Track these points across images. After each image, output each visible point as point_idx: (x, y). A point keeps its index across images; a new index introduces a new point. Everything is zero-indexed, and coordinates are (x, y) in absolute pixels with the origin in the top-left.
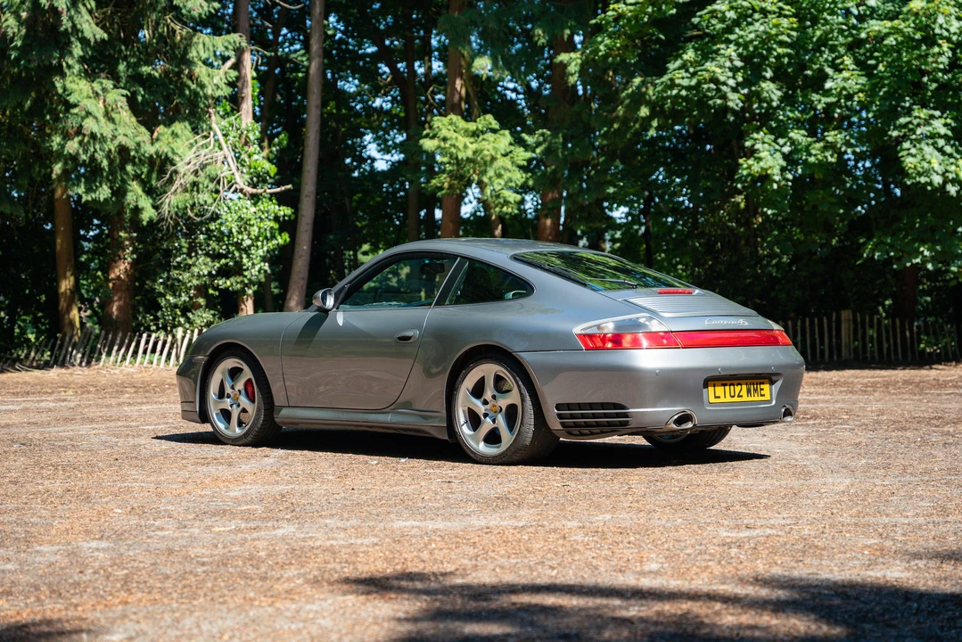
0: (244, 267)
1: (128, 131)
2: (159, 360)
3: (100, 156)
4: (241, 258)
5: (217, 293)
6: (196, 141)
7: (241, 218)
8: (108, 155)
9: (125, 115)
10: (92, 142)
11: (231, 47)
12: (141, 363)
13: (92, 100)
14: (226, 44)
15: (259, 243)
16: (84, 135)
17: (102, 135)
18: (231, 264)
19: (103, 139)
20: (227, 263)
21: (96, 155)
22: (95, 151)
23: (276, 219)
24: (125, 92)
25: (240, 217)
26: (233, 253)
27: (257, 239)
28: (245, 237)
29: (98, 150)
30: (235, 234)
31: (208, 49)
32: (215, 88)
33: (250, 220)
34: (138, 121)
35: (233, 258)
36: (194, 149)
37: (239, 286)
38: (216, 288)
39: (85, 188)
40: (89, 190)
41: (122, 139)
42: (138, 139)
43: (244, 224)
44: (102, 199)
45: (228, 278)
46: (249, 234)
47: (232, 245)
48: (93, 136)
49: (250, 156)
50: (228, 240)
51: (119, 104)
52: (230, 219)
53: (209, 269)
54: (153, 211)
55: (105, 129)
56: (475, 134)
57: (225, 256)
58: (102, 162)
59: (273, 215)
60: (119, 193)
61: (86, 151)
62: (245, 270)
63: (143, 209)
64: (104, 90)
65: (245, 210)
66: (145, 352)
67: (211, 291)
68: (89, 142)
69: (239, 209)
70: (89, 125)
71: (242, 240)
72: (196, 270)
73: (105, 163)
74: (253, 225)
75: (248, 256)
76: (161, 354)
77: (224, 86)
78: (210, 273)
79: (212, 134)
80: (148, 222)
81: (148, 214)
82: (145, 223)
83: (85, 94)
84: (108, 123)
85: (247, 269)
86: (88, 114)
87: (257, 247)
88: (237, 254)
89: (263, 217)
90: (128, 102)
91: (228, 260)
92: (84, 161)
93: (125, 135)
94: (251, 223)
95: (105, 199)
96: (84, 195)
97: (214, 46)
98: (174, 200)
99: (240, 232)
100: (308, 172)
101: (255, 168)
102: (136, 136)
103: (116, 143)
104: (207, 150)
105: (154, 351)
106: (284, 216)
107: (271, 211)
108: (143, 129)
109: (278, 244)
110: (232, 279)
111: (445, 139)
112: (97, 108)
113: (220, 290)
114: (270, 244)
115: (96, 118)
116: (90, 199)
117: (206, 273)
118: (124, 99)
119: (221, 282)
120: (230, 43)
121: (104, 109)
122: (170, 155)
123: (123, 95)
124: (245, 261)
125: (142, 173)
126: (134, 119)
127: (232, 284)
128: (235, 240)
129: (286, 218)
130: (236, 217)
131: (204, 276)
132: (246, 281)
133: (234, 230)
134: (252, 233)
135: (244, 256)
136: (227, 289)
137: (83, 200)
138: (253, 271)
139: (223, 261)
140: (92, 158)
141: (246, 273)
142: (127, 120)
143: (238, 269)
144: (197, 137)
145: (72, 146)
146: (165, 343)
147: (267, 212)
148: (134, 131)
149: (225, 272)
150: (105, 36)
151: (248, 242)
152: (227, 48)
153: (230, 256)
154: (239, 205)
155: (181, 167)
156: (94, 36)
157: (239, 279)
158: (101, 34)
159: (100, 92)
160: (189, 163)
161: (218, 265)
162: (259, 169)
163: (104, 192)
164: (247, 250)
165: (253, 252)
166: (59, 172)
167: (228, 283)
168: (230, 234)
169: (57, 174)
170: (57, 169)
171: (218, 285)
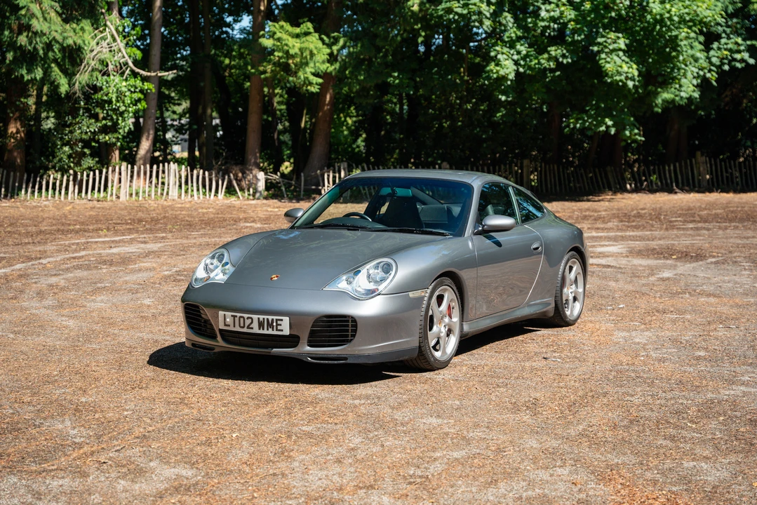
0: (119, 127)
1: (58, 28)
2: (60, 195)
3: (40, 47)
4: (118, 119)
5: (98, 145)
6: (95, 35)
7: (118, 91)
8: (44, 46)
9: (53, 15)
10: (33, 36)
15: (130, 109)
17: (41, 31)
18: (110, 124)
19: (43, 34)
20: (106, 125)
21: (37, 46)
22: (37, 43)
23: (141, 91)
26: (111, 116)
27: (128, 106)
28: (122, 104)
29: (39, 42)
30: (114, 102)
34: (62, 20)
35: (112, 119)
37: (113, 140)
38: (98, 142)
39: (27, 70)
40: (29, 71)
41: (55, 35)
42: (65, 34)
43: (121, 96)
44: (37, 78)
45: (106, 134)
46: (123, 102)
47: (111, 110)
48: (35, 32)
50: (108, 107)
53: (94, 128)
54: (68, 87)
55: (43, 26)
56: (298, 36)
57: (105, 119)
58: (39, 50)
59: (138, 89)
60: (47, 72)
61: (30, 44)
62: (120, 129)
63: (61, 85)
66: (47, 188)
67: (93, 144)
69: (115, 84)
70: (34, 24)
71: (119, 107)
73: (41, 52)
74: (126, 96)
75: (123, 119)
78: (94, 131)
79: (107, 29)
81: (64, 88)
82: (63, 96)
84: (45, 22)
86: (32, 14)
87: (129, 112)
88: (115, 117)
89: (132, 90)
91: (107, 121)
92: (29, 50)
93: (56, 31)
94: (125, 94)
95: (40, 78)
96: (25, 76)
98: (82, 78)
99: (118, 101)
100: (155, 55)
102: (63, 32)
103: (52, 36)
104: (105, 41)
105: (53, 187)
106: (146, 89)
107: (138, 85)
108: (66, 26)
109: (139, 109)
110: (110, 135)
111: (279, 40)
112: (37, 10)
113: (100, 143)
115: (37, 18)
116: (30, 78)
119: (101, 137)
121: (40, 11)
122: (82, 45)
124: (120, 122)
125: (58, 58)
126: (59, 19)
127: (110, 138)
128: (114, 106)
129: (148, 91)
131: (90, 132)
132: (119, 137)
133: (113, 99)
134: (126, 101)
135: (120, 118)
136: (106, 142)
137: (26, 79)
138: (124, 129)
139: (104, 122)
140: (35, 48)
141: (121, 131)
143: (114, 128)
144: (96, 32)
145: (23, 40)
146: (62, 181)
147: (135, 86)
148: (61, 28)
149: (105, 130)
151: (123, 108)
153: (109, 118)
155: (87, 54)
157: (115, 135)
161: (100, 125)
163: (39, 73)
164: (122, 114)
165: (126, 115)
166: (11, 59)
167: (107, 138)
168: (110, 102)
169: (10, 61)
170: (10, 56)
171: (99, 139)
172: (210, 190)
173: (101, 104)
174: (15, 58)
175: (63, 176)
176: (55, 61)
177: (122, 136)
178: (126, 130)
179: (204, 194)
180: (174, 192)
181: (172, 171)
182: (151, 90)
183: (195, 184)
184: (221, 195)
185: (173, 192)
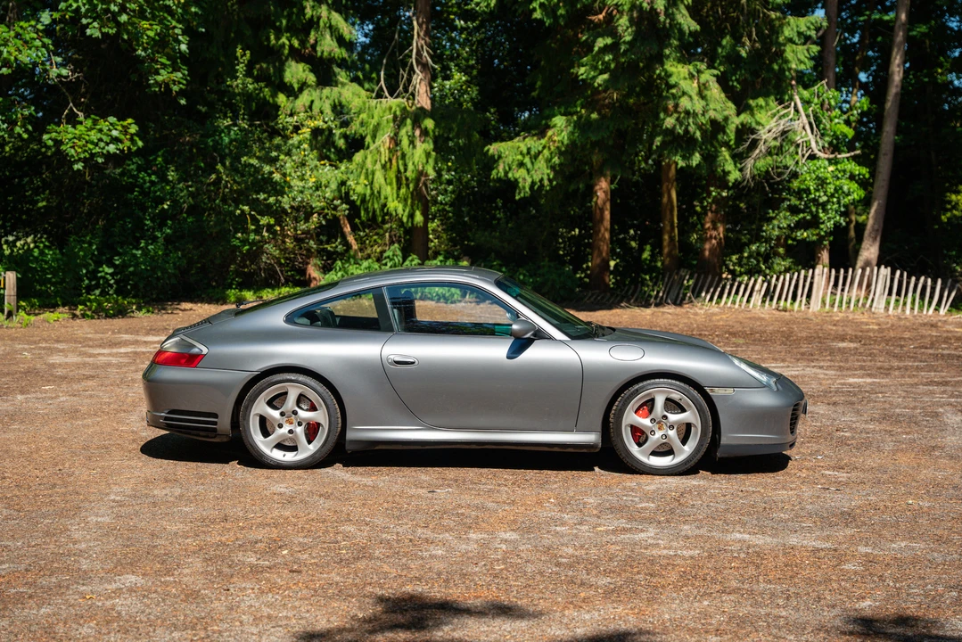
0: (821, 221)
1: (719, 105)
2: (741, 301)
3: (692, 128)
4: (817, 212)
5: (795, 243)
6: (778, 111)
7: (818, 178)
8: (700, 127)
9: (715, 91)
10: (686, 116)
11: (812, 27)
12: (726, 303)
13: (689, 82)
14: (808, 24)
15: (835, 200)
16: (680, 113)
17: (694, 111)
18: (808, 217)
19: (695, 115)
20: (804, 218)
21: (690, 128)
22: (689, 124)
23: (852, 177)
24: (716, 72)
25: (817, 176)
26: (810, 208)
27: (832, 196)
28: (822, 194)
29: (691, 123)
30: (813, 191)
31: (792, 29)
32: (798, 62)
33: (827, 179)
34: (726, 97)
35: (811, 212)
36: (775, 119)
37: (815, 238)
38: (794, 240)
39: (682, 156)
40: (684, 158)
41: (712, 114)
42: (726, 113)
43: (822, 182)
44: (694, 165)
45: (805, 231)
46: (825, 192)
47: (810, 201)
48: (687, 113)
49: (831, 121)
50: (807, 197)
51: (711, 83)
52: (808, 178)
53: (788, 222)
54: (738, 173)
55: (698, 105)
57: (803, 211)
58: (695, 133)
59: (848, 174)
60: (710, 159)
61: (681, 125)
62: (821, 223)
63: (729, 172)
64: (699, 72)
65: (822, 170)
66: (729, 294)
67: (790, 242)
68: (684, 118)
69: (817, 168)
70: (685, 103)
72: (775, 222)
73: (698, 134)
74: (830, 183)
75: (825, 211)
76: (743, 295)
77: (806, 60)
78: (789, 226)
79: (793, 104)
80: (734, 184)
81: (734, 175)
82: (730, 184)
83: (682, 76)
84: (701, 101)
85: (823, 223)
86: (684, 93)
87: (833, 203)
88: (814, 209)
89: (840, 175)
90: (717, 81)
91: (806, 214)
92: (679, 133)
93: (715, 110)
94: (828, 181)
95: (697, 165)
96: (679, 162)
97: (797, 26)
98: (757, 163)
99: (817, 190)
100: (887, 132)
101: (835, 132)
102: (725, 110)
103: (707, 117)
104: (787, 119)
105: (737, 293)
106: (859, 175)
107: (848, 170)
108: (730, 105)
109: (854, 199)
110: (809, 232)
112: (691, 87)
113: (798, 241)
114: (846, 200)
115: (690, 97)
116: (685, 165)
117: (785, 226)
118: (714, 79)
119: (799, 234)
120: (812, 24)
121: (697, 89)
122: (754, 125)
123: (714, 76)
124: (821, 215)
125: (730, 141)
126: (723, 95)
127: (808, 236)
128: (813, 196)
129: (861, 177)
130: (814, 176)
131: (785, 228)
132: (822, 233)
133: (812, 188)
134: (829, 190)
135: (820, 211)
136: (804, 240)
137: (680, 167)
138: (828, 224)
139: (801, 215)
140: (686, 131)
141: (822, 226)
142: (717, 96)
143: (815, 223)
144: (780, 107)
145: (669, 122)
146: (747, 285)
147: (844, 171)
148: (723, 105)
149: (803, 225)
150: (698, 27)
151: (825, 198)
152: (809, 28)
153: (808, 210)
154: (818, 166)
155: (764, 134)
156: (689, 28)
157: (817, 231)
158: (695, 26)
159: (695, 74)
160: (769, 131)
161: (797, 219)
162: (838, 133)
163: (696, 159)
164: (824, 205)
165: (829, 207)
166: (659, 144)
167: (805, 234)
168: (808, 191)
169: (657, 146)
170: (658, 141)
171: (796, 236)
172: (930, 303)
173: (799, 193)
174: (663, 143)
175: (749, 279)
176: (726, 144)
177: (825, 232)
178: (830, 224)
179: (921, 308)
180: (879, 305)
181: (881, 277)
182: (864, 175)
183: (910, 294)
184: (943, 311)
185: (878, 303)
